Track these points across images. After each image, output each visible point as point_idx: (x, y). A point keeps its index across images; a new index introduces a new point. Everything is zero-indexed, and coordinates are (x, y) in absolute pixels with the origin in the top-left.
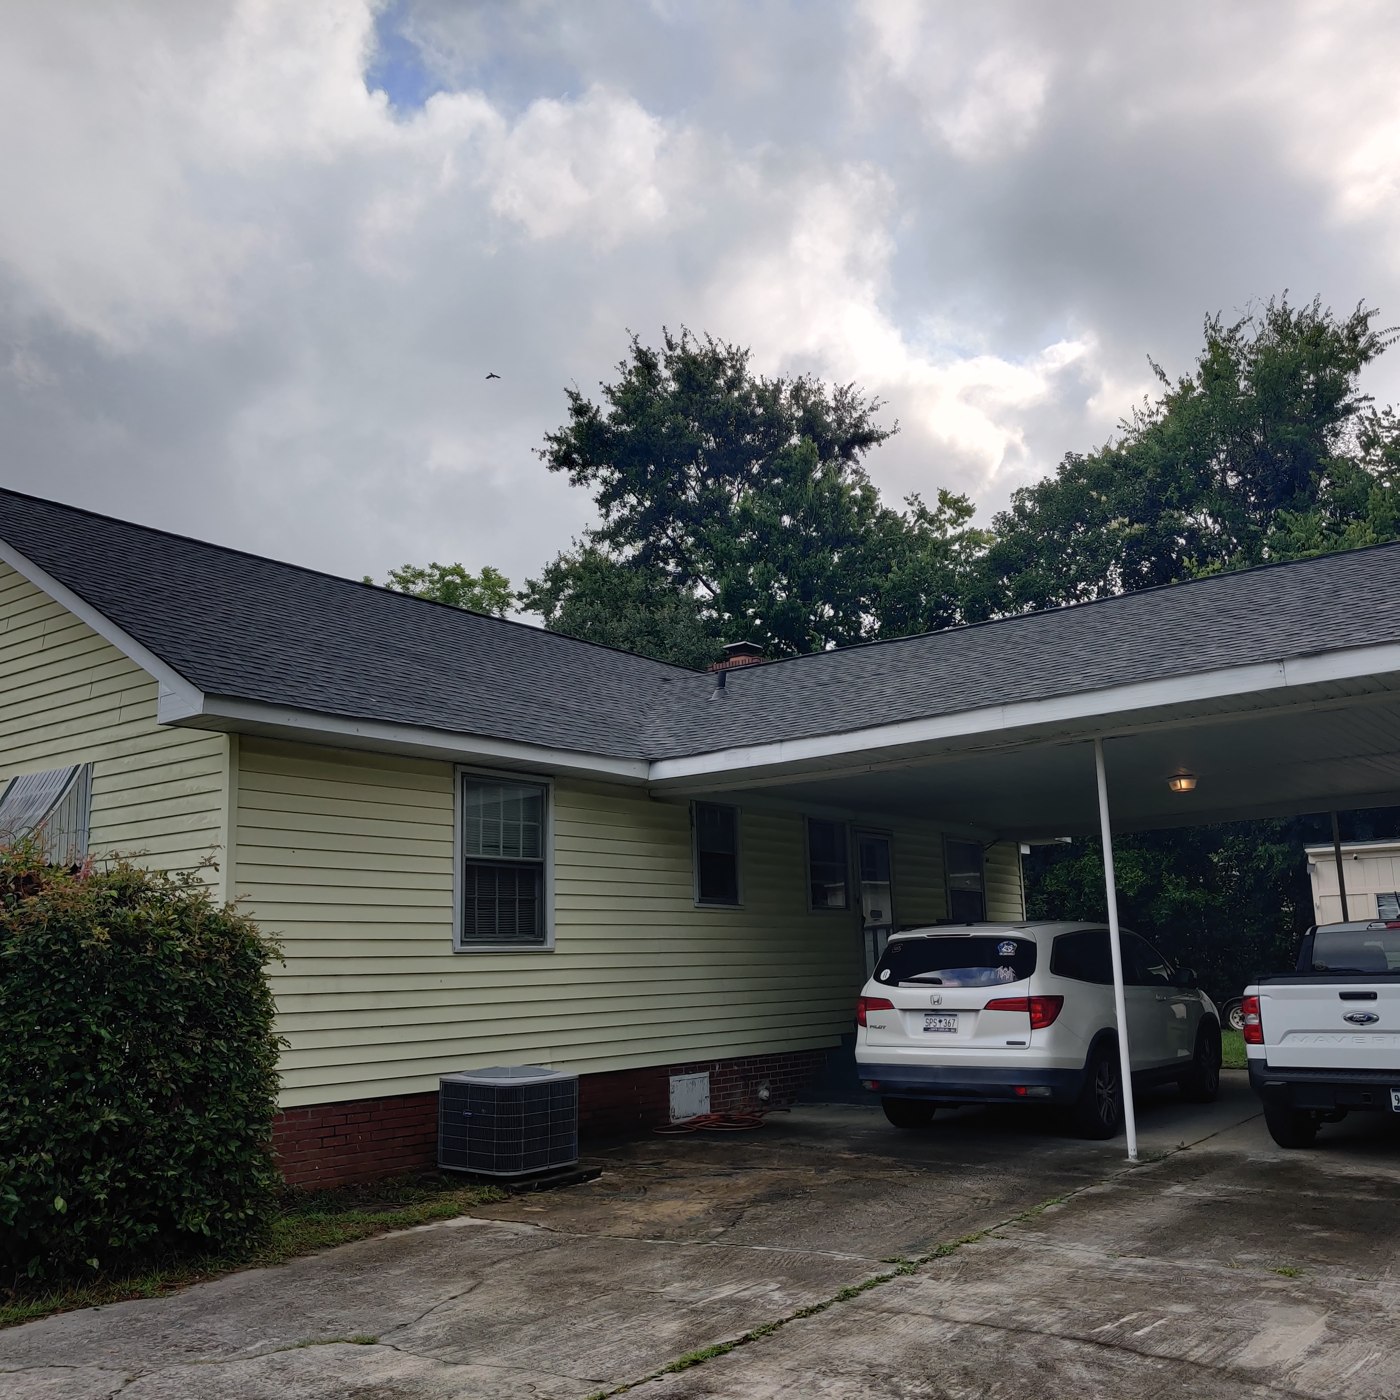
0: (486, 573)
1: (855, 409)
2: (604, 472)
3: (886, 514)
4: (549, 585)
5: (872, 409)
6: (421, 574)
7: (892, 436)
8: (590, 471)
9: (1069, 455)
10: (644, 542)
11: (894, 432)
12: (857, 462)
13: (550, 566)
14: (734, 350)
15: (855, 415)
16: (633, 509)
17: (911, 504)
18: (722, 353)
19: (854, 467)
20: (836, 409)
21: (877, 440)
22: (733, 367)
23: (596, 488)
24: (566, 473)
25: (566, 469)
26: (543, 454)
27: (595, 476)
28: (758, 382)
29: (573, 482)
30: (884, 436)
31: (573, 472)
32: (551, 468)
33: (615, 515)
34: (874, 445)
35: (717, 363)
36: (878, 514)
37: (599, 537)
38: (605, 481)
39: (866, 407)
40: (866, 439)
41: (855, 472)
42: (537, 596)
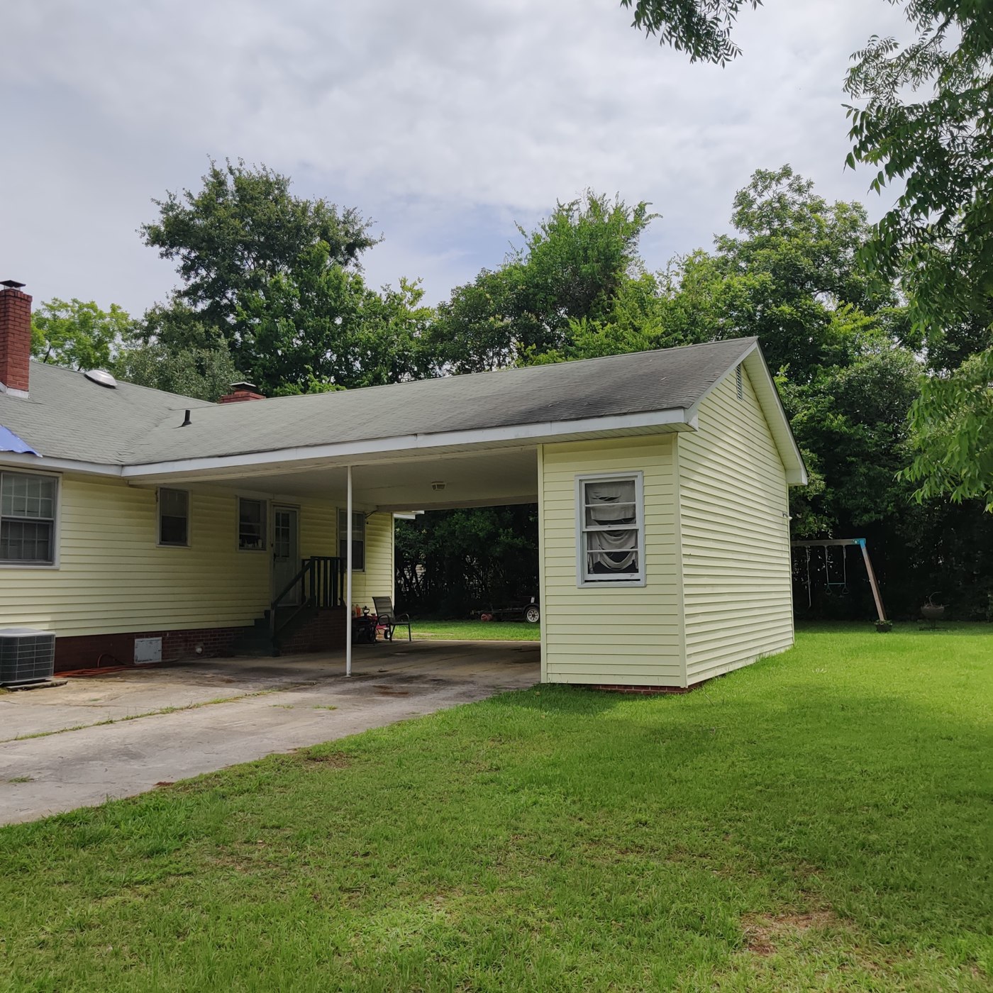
0: (114, 308)
1: (356, 223)
2: (184, 251)
3: (370, 294)
4: (146, 324)
5: (367, 225)
6: (66, 306)
7: (380, 243)
8: (174, 250)
9: (483, 270)
10: (210, 301)
11: (380, 241)
12: (357, 260)
13: (149, 311)
14: (281, 178)
15: (356, 228)
16: (202, 278)
17: (385, 290)
18: (272, 178)
19: (355, 262)
20: (344, 223)
21: (370, 245)
22: (278, 189)
23: (178, 262)
24: (157, 249)
25: (158, 246)
26: (144, 234)
27: (177, 253)
28: (293, 200)
29: (162, 255)
30: (375, 242)
31: (163, 249)
32: (147, 244)
33: (192, 281)
34: (368, 248)
35: (268, 183)
36: (365, 294)
37: (181, 294)
38: (185, 258)
39: (363, 223)
40: (363, 244)
41: (356, 265)
42: (138, 331)
